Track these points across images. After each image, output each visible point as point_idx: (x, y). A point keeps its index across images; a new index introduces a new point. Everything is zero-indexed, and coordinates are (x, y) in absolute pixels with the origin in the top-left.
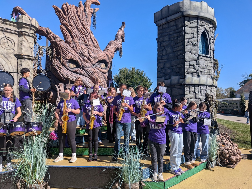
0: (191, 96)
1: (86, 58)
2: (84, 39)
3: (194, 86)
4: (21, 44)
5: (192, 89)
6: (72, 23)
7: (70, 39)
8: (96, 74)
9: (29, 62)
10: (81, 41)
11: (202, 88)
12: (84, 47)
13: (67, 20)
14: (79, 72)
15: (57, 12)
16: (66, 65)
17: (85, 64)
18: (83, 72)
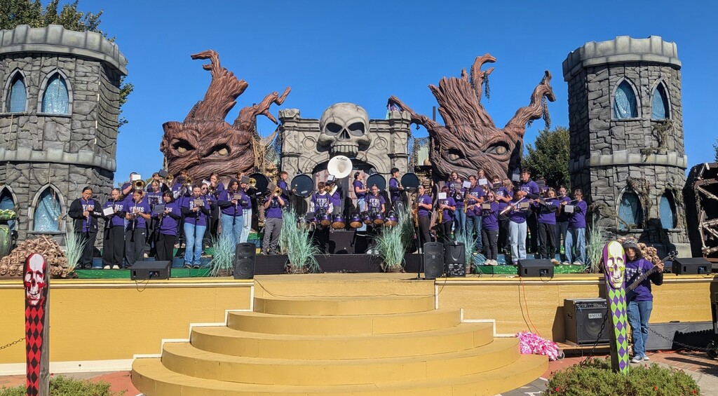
0: (601, 183)
1: (471, 144)
2: (469, 118)
3: (605, 167)
4: (394, 141)
5: (603, 172)
6: (451, 101)
7: (450, 123)
8: (485, 164)
9: (402, 160)
10: (465, 122)
11: (619, 169)
12: (469, 130)
13: (445, 99)
14: (462, 164)
15: (434, 91)
16: (446, 157)
17: (470, 152)
18: (467, 163)
